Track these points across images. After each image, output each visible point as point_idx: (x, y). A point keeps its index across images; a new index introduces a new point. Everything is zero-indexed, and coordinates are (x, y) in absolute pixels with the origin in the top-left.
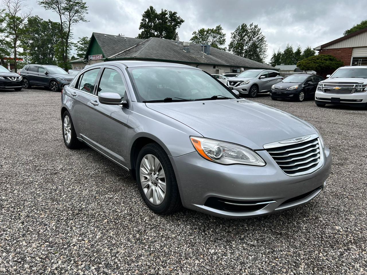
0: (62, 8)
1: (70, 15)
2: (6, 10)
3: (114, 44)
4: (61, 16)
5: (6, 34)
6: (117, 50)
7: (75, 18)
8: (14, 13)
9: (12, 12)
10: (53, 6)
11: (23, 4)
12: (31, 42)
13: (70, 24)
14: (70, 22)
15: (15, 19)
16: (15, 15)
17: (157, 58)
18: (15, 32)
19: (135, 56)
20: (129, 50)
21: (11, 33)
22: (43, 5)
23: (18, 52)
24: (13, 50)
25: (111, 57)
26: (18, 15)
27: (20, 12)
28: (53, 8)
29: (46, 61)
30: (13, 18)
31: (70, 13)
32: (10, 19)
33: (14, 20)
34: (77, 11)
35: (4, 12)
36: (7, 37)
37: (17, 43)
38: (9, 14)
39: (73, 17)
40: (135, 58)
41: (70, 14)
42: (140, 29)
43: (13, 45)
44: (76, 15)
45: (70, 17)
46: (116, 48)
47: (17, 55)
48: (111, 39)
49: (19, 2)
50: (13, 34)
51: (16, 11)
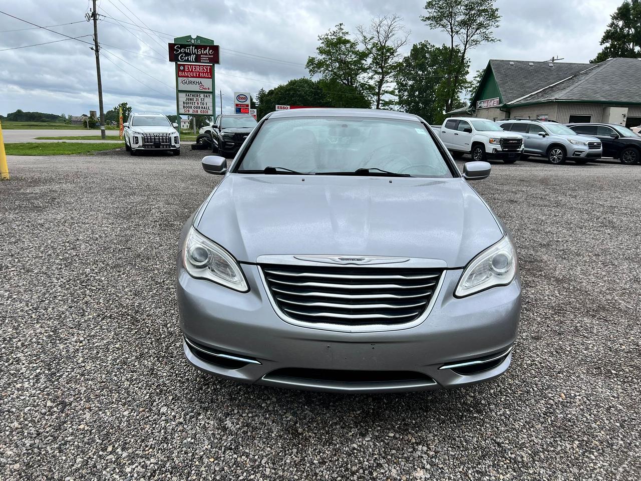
0: (456, 23)
1: (467, 34)
2: (374, 39)
3: (525, 77)
4: (452, 37)
5: (370, 74)
6: (530, 88)
7: (475, 37)
8: (384, 41)
9: (381, 41)
10: (442, 23)
11: (398, 26)
12: (410, 83)
13: (465, 49)
14: (465, 46)
15: (384, 51)
16: (385, 44)
17: (607, 100)
18: (382, 70)
19: (557, 98)
20: (552, 87)
21: (376, 72)
22: (429, 22)
23: (382, 100)
24: (376, 98)
25: (512, 102)
26: (389, 44)
27: (392, 39)
28: (443, 25)
29: (427, 113)
30: (383, 47)
31: (468, 30)
32: (378, 50)
33: (382, 53)
34: (481, 25)
35: (371, 41)
36: (371, 78)
37: (383, 86)
38: (377, 44)
39: (472, 37)
40: (555, 102)
41: (467, 32)
42: (602, 42)
43: (377, 91)
44: (478, 31)
45: (467, 37)
46: (528, 85)
47: (380, 105)
48: (522, 69)
49: (392, 23)
50: (379, 73)
51: (387, 37)
